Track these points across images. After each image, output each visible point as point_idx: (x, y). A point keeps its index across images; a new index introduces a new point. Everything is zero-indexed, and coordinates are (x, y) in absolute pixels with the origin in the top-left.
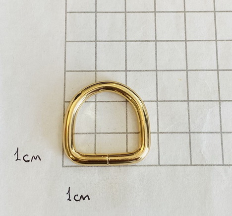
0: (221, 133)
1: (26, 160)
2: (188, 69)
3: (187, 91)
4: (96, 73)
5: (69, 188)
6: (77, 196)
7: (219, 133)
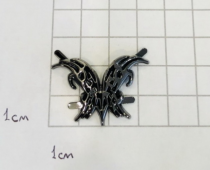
0: (197, 96)
1: (14, 120)
2: (167, 36)
3: (165, 57)
4: (81, 40)
5: (54, 147)
6: (62, 154)
7: (195, 96)
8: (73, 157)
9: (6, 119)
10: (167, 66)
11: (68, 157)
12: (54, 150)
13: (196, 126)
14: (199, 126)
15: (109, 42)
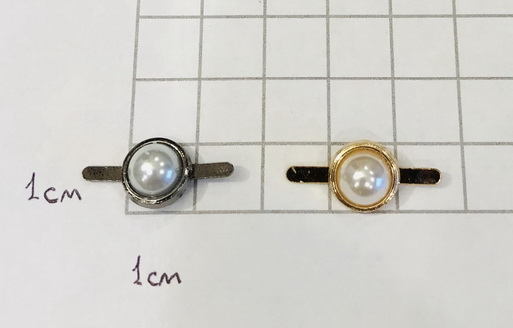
0: (462, 144)
1: (50, 198)
2: (393, 14)
3: (390, 60)
4: (202, 22)
5: (139, 258)
6: (155, 274)
7: (456, 144)
8: (179, 282)
9: (32, 197)
10: (393, 78)
11: (168, 282)
12: (137, 266)
13: (458, 212)
14: (466, 211)
15: (265, 26)
